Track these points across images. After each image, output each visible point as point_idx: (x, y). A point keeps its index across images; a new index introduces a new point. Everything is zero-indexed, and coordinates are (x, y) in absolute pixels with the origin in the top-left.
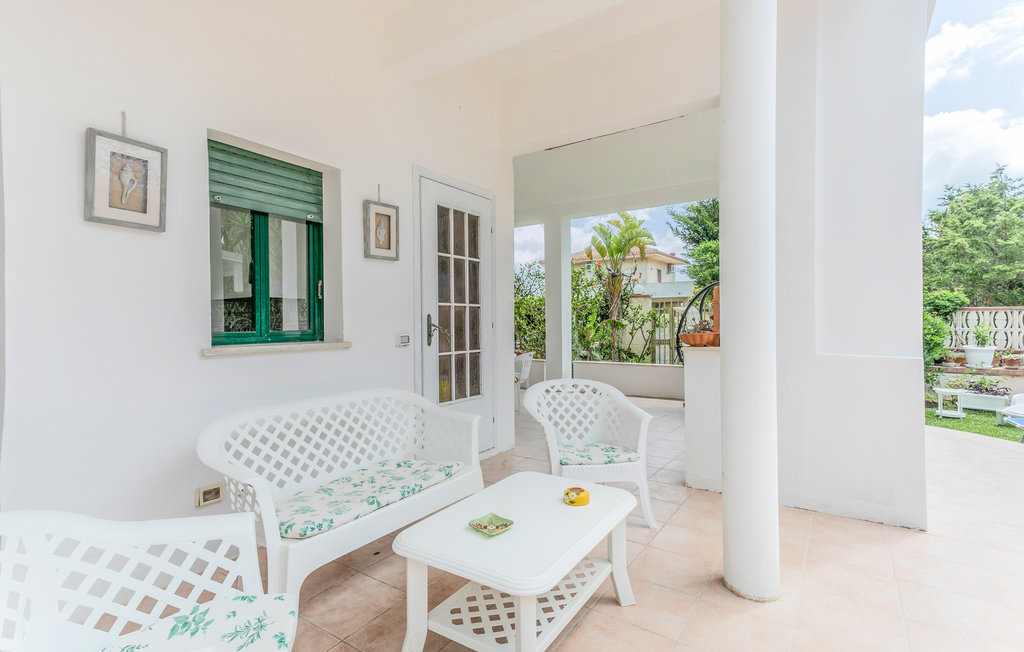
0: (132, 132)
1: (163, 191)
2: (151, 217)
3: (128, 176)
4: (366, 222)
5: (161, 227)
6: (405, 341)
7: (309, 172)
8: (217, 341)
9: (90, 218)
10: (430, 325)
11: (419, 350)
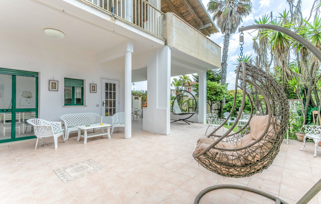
0: (55, 79)
1: (58, 86)
2: (56, 90)
3: (54, 85)
4: (90, 87)
5: (58, 91)
6: (98, 106)
7: (81, 80)
8: (65, 105)
9: (49, 90)
10: (103, 103)
11: (101, 107)
